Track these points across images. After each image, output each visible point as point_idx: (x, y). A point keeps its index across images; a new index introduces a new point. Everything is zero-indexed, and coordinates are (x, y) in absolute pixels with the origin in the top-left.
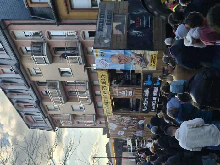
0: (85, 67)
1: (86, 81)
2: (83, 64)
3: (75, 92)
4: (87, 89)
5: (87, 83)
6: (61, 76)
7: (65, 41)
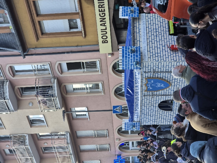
0: (64, 112)
1: (67, 132)
2: (61, 108)
3: (52, 148)
4: (67, 143)
5: (68, 134)
6: (31, 126)
7: (35, 77)
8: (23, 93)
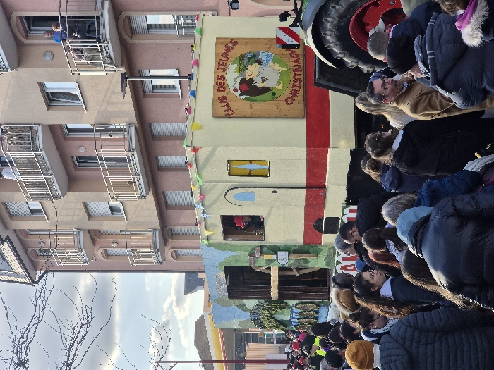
0: (124, 77)
1: (130, 124)
8: (30, 30)
